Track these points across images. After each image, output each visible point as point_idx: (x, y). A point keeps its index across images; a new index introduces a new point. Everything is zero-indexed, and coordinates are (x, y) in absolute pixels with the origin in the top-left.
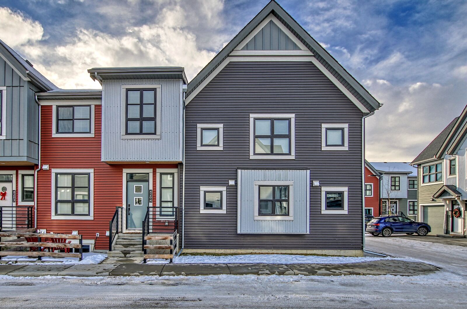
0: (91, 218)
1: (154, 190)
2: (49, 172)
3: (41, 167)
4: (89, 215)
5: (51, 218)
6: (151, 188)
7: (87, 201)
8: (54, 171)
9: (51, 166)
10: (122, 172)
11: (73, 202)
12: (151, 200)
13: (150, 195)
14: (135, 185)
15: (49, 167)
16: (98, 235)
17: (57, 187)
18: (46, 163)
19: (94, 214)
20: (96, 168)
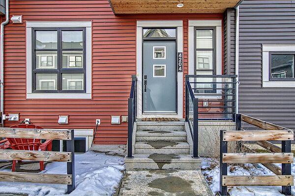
0: (88, 96)
1: (186, 53)
2: (22, 26)
3: (10, 19)
4: (84, 91)
5: (26, 97)
6: (180, 49)
7: (82, 71)
8: (30, 25)
9: (25, 17)
10: (135, 26)
11: (61, 71)
12: (180, 69)
13: (179, 60)
14: (155, 46)
15: (23, 20)
16: (98, 122)
17: (35, 50)
18: (17, 14)
19: (93, 90)
20: (94, 21)
